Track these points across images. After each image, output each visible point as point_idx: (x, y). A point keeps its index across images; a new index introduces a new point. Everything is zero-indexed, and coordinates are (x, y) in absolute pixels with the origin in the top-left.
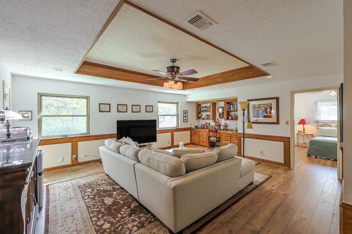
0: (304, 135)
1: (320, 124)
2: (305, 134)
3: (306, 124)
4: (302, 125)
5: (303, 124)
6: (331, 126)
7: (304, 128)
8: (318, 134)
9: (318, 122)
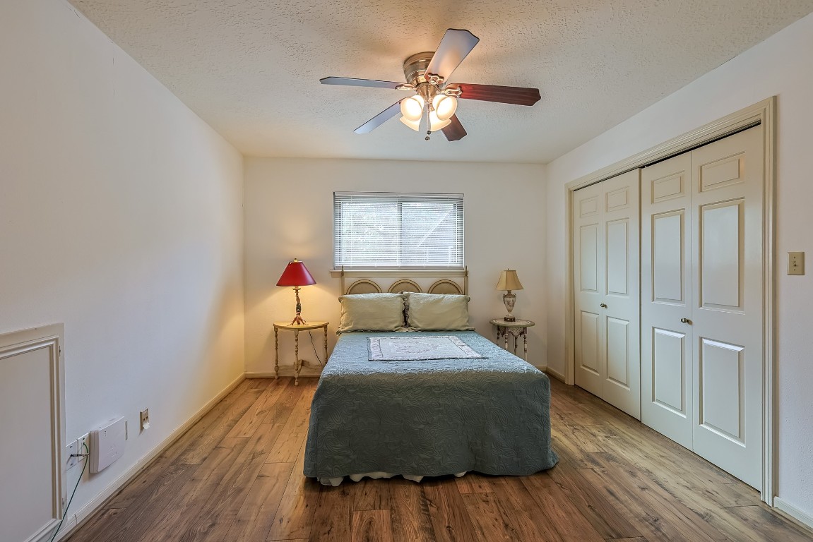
0: (299, 329)
1: (349, 281)
2: (301, 326)
3: (305, 283)
4: (290, 290)
5: (296, 285)
6: (377, 289)
7: (298, 299)
8: (345, 326)
9: (342, 274)
